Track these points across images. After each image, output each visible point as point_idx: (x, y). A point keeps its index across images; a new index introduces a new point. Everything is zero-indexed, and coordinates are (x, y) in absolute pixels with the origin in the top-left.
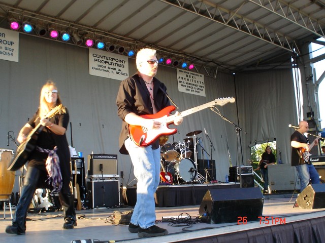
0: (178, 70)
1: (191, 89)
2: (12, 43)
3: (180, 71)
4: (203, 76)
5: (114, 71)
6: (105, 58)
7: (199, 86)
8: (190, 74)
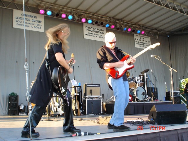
2: (41, 22)
3: (136, 35)
4: (150, 38)
5: (98, 36)
6: (93, 28)
7: (147, 44)
8: (142, 37)
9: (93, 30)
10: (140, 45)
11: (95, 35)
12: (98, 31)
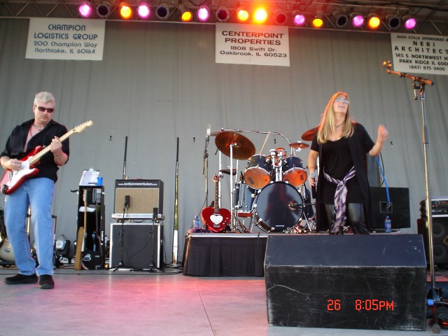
0: (394, 35)
1: (422, 66)
2: (95, 37)
3: (398, 37)
5: (262, 53)
6: (245, 34)
7: (443, 59)
8: (421, 40)
9: (245, 37)
10: (414, 64)
11: (250, 52)
12: (262, 38)
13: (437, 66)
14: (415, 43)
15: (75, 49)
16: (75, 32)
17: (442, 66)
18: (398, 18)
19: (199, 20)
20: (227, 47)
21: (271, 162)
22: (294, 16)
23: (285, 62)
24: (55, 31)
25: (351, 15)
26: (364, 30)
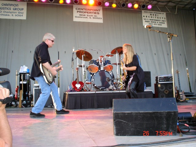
0: (143, 11)
1: (153, 23)
2: (23, 9)
3: (145, 12)
4: (165, 13)
5: (92, 17)
6: (85, 10)
7: (161, 21)
8: (153, 13)
9: (85, 11)
10: (150, 23)
11: (87, 17)
12: (92, 11)
13: (159, 23)
14: (151, 15)
15: (14, 14)
16: (14, 7)
17: (160, 24)
18: (145, 5)
19: (66, 3)
20: (78, 14)
21: (99, 62)
22: (105, 3)
23: (101, 21)
24: (5, 7)
25: (127, 3)
26: (132, 9)
